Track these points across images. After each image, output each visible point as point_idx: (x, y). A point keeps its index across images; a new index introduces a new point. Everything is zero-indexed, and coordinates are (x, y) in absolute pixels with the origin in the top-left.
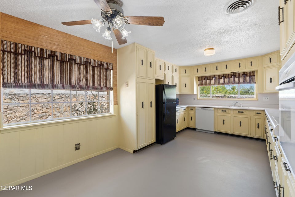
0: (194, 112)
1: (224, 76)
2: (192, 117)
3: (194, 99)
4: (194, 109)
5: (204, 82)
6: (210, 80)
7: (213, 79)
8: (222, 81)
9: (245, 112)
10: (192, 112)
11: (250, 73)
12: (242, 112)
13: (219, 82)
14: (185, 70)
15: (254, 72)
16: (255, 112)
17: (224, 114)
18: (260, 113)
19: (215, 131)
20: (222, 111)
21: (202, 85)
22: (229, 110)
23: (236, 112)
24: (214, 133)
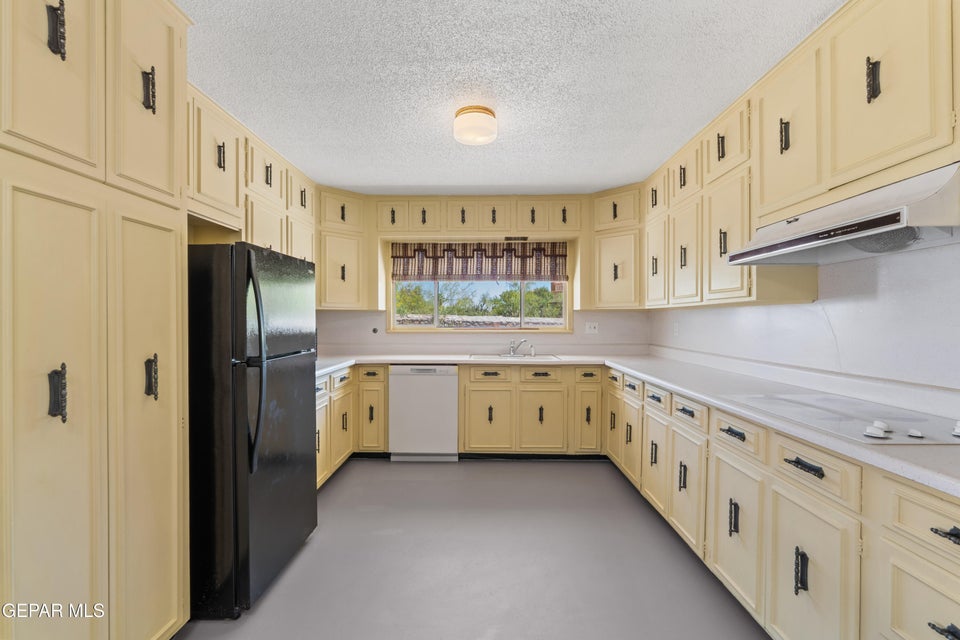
0: (382, 385)
1: (480, 248)
2: (371, 409)
3: (375, 331)
4: (380, 372)
5: (413, 265)
6: (435, 258)
7: (443, 257)
8: (473, 264)
9: (553, 375)
10: (374, 385)
11: (554, 245)
12: (546, 374)
13: (465, 268)
14: (343, 208)
15: (564, 244)
16: (579, 373)
17: (491, 384)
18: (591, 375)
19: (462, 451)
20: (486, 374)
21: (405, 276)
22: (508, 371)
23: (529, 375)
24: (456, 459)
